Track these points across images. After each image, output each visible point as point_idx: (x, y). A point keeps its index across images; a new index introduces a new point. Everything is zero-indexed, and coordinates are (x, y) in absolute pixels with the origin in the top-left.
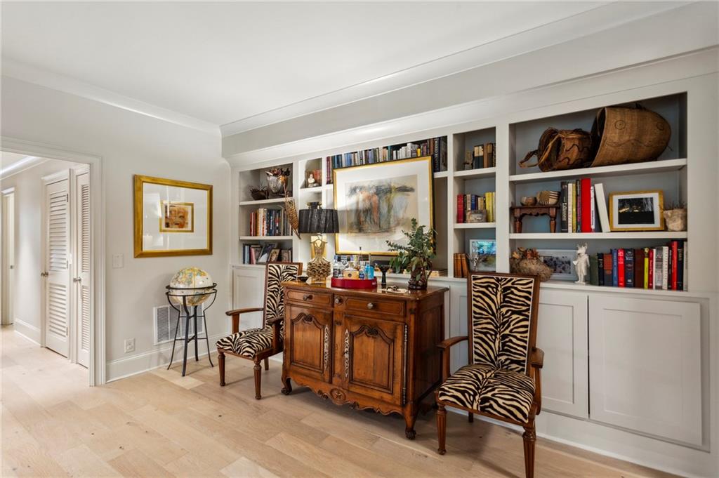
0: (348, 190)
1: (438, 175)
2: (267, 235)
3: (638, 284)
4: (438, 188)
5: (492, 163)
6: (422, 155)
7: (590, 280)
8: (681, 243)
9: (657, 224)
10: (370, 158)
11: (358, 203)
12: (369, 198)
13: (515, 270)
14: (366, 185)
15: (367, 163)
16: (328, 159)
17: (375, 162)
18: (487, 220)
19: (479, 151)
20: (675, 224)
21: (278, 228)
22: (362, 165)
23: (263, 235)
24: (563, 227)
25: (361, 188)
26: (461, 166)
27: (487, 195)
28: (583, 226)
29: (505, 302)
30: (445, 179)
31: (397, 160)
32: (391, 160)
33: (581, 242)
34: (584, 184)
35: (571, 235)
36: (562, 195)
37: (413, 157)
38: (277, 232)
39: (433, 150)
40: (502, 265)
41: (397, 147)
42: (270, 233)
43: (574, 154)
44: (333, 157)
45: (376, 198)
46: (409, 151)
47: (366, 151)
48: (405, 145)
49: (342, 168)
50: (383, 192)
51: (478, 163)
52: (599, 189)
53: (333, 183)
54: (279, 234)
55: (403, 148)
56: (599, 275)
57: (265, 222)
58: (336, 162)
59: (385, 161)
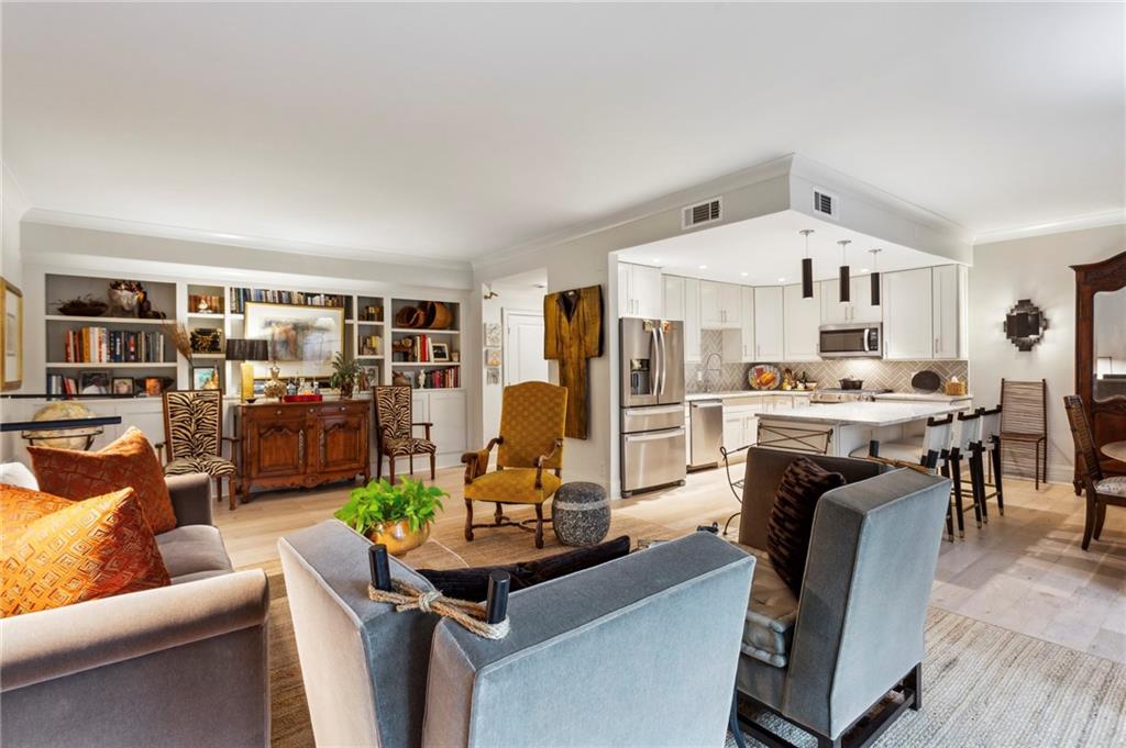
0: (262, 322)
1: (348, 321)
2: (109, 361)
3: (444, 387)
4: (347, 330)
5: (381, 319)
6: (333, 306)
7: (425, 386)
8: (458, 366)
9: (447, 359)
10: (283, 299)
11: (273, 335)
12: (286, 332)
13: (395, 384)
14: (283, 321)
15: (281, 302)
16: (231, 289)
17: (290, 303)
18: (375, 353)
19: (372, 310)
20: (455, 359)
21: (133, 353)
22: (274, 303)
23: (101, 361)
24: (414, 359)
25: (278, 323)
26: (361, 317)
27: (373, 338)
28: (423, 360)
29: (397, 402)
30: (352, 325)
31: (312, 306)
32: (306, 304)
33: (422, 367)
34: (424, 337)
35: (419, 363)
36: (414, 343)
37: (326, 306)
38: (133, 357)
39: (341, 302)
40: (388, 380)
41: (313, 295)
42: (114, 357)
43: (421, 321)
44: (238, 290)
45: (293, 332)
46: (323, 300)
47: (279, 292)
48: (319, 295)
49: (250, 301)
50: (300, 328)
51: (369, 317)
52: (429, 340)
53: (243, 313)
54: (137, 360)
55: (317, 297)
56: (430, 384)
57: (104, 346)
58: (243, 296)
59: (299, 305)
